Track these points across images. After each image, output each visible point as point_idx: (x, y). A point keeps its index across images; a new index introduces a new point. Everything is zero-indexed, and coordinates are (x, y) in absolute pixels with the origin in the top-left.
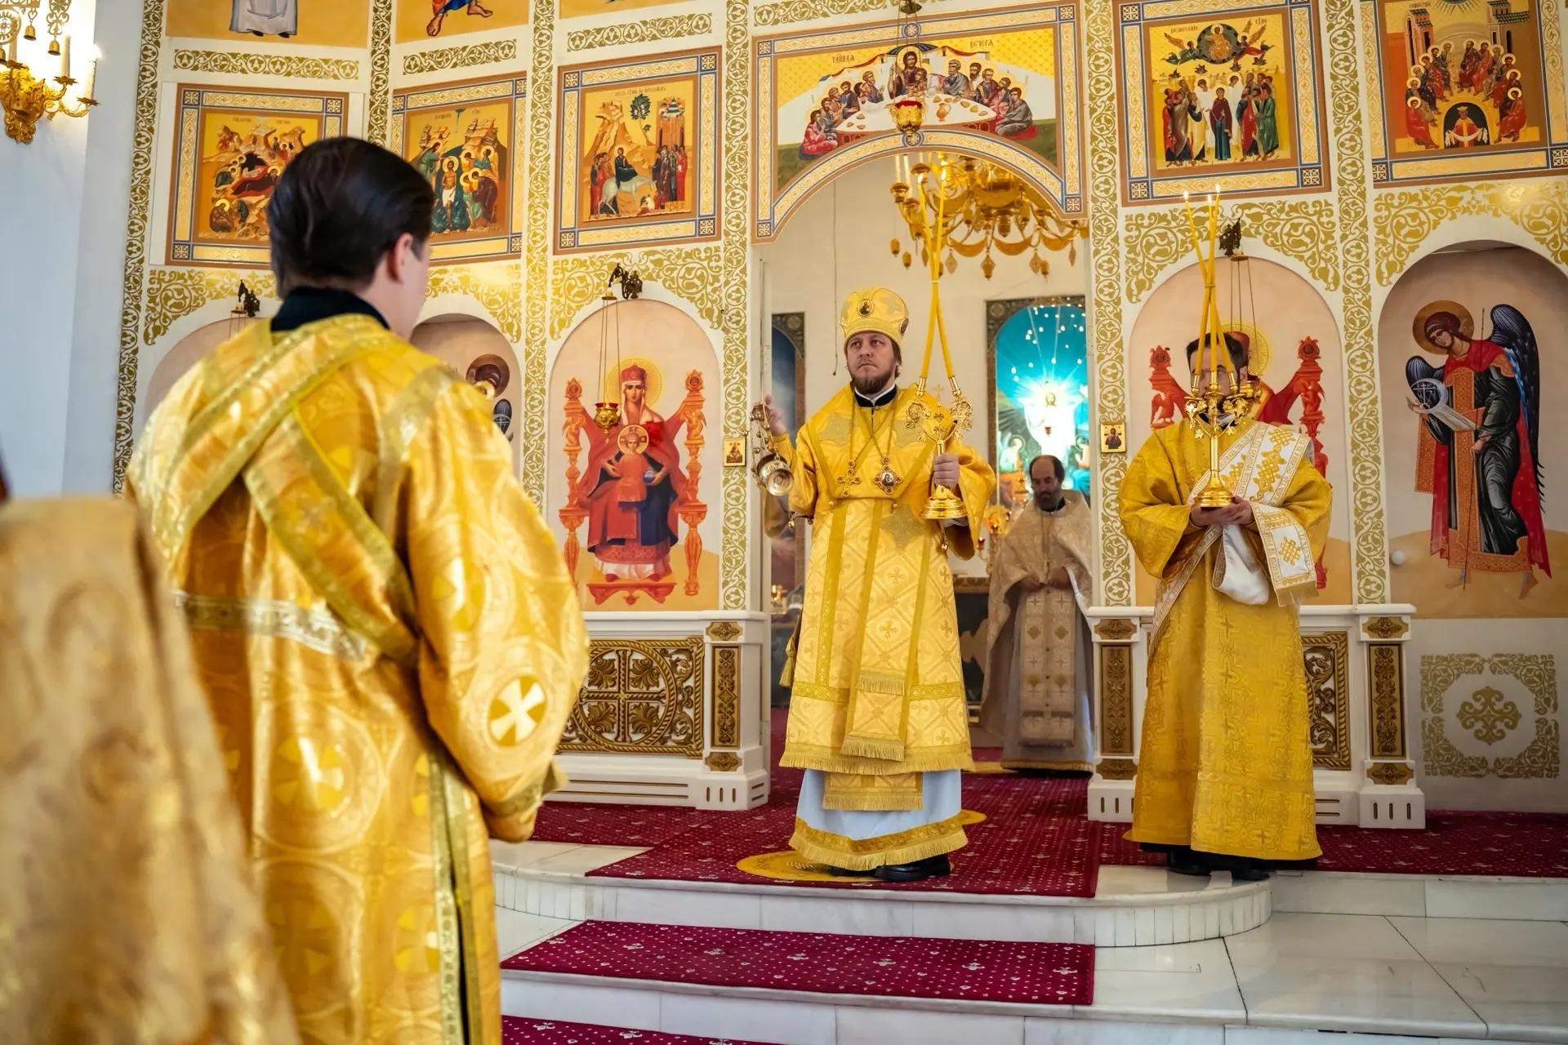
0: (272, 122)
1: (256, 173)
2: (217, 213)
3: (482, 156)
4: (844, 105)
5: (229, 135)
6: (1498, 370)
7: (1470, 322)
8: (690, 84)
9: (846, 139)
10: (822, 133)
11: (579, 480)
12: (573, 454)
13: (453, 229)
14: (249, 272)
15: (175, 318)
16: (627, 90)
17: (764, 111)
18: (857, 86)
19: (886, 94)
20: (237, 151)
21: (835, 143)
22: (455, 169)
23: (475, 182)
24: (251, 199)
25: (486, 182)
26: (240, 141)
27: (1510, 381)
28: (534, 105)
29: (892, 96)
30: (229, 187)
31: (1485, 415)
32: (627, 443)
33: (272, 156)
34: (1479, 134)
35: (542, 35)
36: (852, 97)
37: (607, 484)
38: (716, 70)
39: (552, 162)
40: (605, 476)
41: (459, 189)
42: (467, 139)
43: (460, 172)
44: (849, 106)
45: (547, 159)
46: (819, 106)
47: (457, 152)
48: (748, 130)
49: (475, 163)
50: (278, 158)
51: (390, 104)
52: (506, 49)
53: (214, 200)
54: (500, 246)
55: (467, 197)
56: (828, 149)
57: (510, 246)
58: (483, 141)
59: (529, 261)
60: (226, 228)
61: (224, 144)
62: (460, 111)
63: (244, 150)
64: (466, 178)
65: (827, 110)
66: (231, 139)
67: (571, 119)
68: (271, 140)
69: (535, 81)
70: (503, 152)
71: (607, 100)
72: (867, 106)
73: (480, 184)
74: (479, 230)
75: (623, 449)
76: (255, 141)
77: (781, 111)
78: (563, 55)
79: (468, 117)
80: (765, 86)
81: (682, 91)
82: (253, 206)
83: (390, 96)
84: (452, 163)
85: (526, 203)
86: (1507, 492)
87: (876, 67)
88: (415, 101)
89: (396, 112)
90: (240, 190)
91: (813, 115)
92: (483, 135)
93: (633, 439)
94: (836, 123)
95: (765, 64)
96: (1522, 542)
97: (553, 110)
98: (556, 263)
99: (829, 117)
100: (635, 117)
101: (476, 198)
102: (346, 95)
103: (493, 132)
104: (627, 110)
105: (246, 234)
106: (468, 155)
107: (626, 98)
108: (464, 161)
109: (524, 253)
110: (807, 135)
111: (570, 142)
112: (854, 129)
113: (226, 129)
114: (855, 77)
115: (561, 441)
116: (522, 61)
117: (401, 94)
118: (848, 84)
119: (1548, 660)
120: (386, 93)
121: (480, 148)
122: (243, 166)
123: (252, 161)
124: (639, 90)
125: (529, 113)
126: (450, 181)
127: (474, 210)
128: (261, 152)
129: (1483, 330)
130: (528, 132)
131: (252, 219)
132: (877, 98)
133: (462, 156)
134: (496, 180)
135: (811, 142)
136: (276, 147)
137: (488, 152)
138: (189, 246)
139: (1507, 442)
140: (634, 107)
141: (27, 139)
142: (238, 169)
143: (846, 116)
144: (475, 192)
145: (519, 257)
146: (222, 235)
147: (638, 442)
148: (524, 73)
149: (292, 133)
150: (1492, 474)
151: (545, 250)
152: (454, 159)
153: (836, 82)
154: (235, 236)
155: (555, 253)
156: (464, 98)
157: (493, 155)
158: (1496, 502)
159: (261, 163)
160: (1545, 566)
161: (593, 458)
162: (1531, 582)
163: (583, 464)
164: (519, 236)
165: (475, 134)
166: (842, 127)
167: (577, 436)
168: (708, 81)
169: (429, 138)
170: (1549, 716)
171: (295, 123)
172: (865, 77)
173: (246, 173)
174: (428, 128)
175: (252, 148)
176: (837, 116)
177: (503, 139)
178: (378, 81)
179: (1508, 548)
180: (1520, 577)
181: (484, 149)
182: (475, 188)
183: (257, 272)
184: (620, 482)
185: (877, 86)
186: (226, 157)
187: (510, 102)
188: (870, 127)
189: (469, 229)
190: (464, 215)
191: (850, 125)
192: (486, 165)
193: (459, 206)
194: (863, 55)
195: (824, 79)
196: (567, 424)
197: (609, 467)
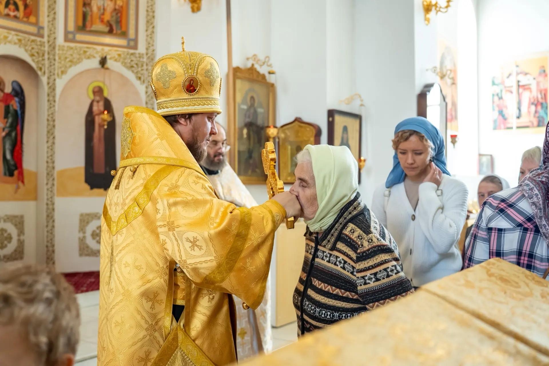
6: (12, 106)
7: (4, 85)
27: (16, 111)
31: (7, 122)
34: (16, 13)
86: (12, 152)
96: (16, 173)
119: (22, 217)
129: (8, 89)
139: (13, 134)
150: (8, 146)
158: (8, 156)
160: (23, 182)
162: (18, 188)
170: (22, 238)
179: (11, 175)
180: (14, 186)
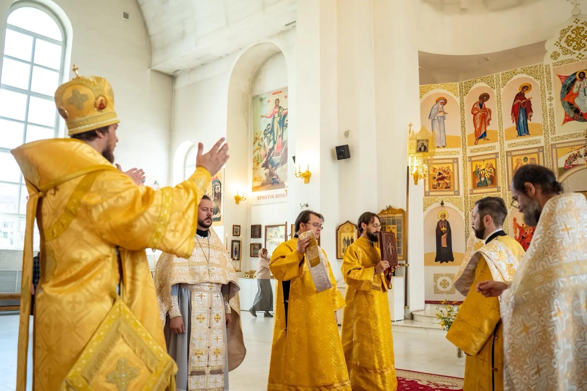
0: (442, 165)
1: (441, 176)
2: (434, 185)
3: (490, 170)
4: (573, 158)
5: (434, 169)
8: (537, 154)
9: (574, 166)
10: (568, 165)
11: (517, 238)
12: (515, 233)
13: (484, 186)
14: (441, 197)
15: (427, 207)
16: (522, 156)
17: (555, 160)
18: (576, 154)
19: (583, 156)
20: (436, 172)
21: (572, 167)
22: (484, 173)
23: (489, 176)
24: (440, 182)
25: (491, 176)
26: (437, 170)
28: (501, 160)
29: (585, 156)
30: (436, 180)
32: (528, 230)
33: (443, 172)
35: (502, 145)
36: (575, 157)
37: (524, 239)
38: (543, 151)
39: (506, 172)
40: (523, 237)
41: (485, 177)
42: (486, 167)
43: (485, 174)
44: (575, 159)
45: (505, 171)
46: (567, 159)
47: (484, 170)
48: (551, 164)
49: (488, 172)
50: (445, 173)
51: (468, 159)
52: (494, 147)
53: (433, 183)
54: (496, 189)
55: (487, 179)
56: (570, 168)
57: (498, 189)
58: (490, 167)
59: (503, 193)
60: (435, 188)
61: (434, 171)
62: (484, 161)
63: (438, 172)
64: (486, 175)
65: (569, 160)
66: (435, 170)
67: (510, 162)
68: (443, 169)
69: (501, 154)
70: (495, 170)
71: (518, 158)
72: (579, 159)
73: (490, 176)
74: (490, 186)
75: (527, 232)
76: (440, 170)
77: (558, 160)
78: (507, 149)
79: (486, 162)
80: (554, 155)
81: (535, 156)
82: (441, 183)
83: (467, 158)
84: (483, 172)
85: (501, 180)
87: (580, 150)
88: (473, 159)
89: (469, 161)
90: (438, 180)
91: (566, 161)
92: (489, 166)
93: (529, 230)
94: (571, 162)
95: (554, 150)
97: (506, 160)
98: (509, 193)
99: (570, 161)
100: (524, 162)
101: (489, 179)
102: (458, 158)
103: (492, 165)
104: (523, 160)
105: (440, 189)
106: (487, 170)
107: (522, 158)
108: (486, 172)
109: (501, 191)
110: (565, 165)
111: (510, 167)
112: (576, 164)
113: (434, 168)
114: (576, 152)
115: (513, 230)
116: (497, 150)
117: (470, 157)
118: (574, 154)
120: (466, 157)
121: (489, 169)
122: (438, 175)
123: (440, 174)
124: (525, 156)
125: (500, 161)
126: (483, 176)
127: (489, 182)
128: (441, 172)
130: (500, 166)
131: (441, 186)
132: (581, 157)
133: (485, 170)
134: (493, 175)
135: (566, 167)
136: (444, 170)
137: (491, 170)
138: (429, 193)
140: (524, 159)
141: (417, 184)
142: (437, 175)
143: (574, 161)
144: (489, 178)
145: (500, 192)
146: (435, 190)
147: (530, 230)
148: (498, 153)
149: (447, 167)
151: (506, 190)
152: (483, 171)
153: (571, 153)
154: (438, 190)
155: (508, 191)
156: (485, 158)
157: (492, 170)
159: (442, 174)
161: (520, 234)
163: (518, 235)
164: (500, 187)
165: (488, 166)
166: (573, 163)
167: (516, 229)
168: (541, 154)
169: (477, 167)
171: (447, 165)
172: (578, 152)
173: (439, 177)
174: (477, 165)
175: (439, 171)
176: (572, 161)
177: (494, 167)
178: (464, 155)
181: (490, 169)
182: (489, 177)
183: (443, 197)
184: (527, 239)
185: (581, 154)
186: (434, 174)
187: (495, 159)
188: (580, 163)
189: (488, 186)
190: (487, 183)
191: (575, 163)
192: (491, 172)
193: (485, 181)
194: (577, 148)
195: (568, 153)
196: (514, 227)
197: (524, 236)
